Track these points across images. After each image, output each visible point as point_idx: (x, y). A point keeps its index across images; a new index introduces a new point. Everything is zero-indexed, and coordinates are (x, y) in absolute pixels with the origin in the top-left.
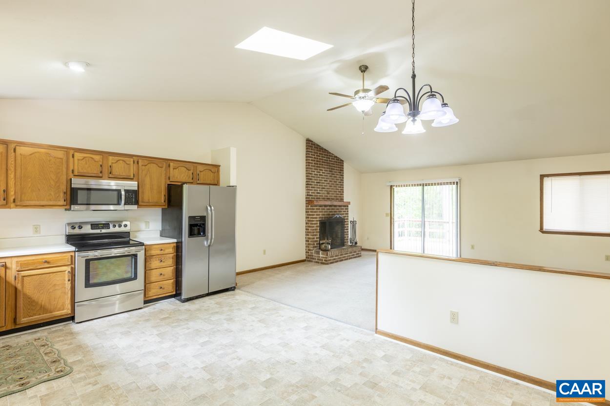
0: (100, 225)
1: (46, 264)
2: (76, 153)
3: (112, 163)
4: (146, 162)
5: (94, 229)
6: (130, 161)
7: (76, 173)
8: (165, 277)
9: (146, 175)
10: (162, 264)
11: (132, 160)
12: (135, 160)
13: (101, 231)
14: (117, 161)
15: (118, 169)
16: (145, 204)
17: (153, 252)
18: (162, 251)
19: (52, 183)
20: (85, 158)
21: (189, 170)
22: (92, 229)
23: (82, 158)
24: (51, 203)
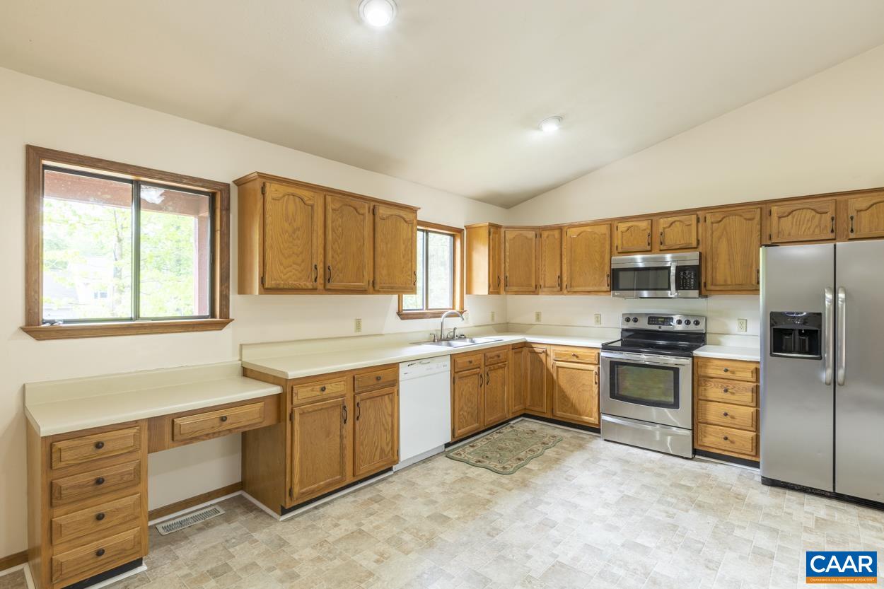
0: (660, 320)
1: (575, 358)
2: (620, 224)
3: (664, 228)
4: (719, 216)
5: (651, 324)
6: (691, 221)
7: (620, 250)
8: (736, 422)
9: (720, 238)
10: (727, 396)
11: (694, 217)
12: (700, 216)
13: (660, 328)
14: (672, 224)
15: (674, 236)
16: (718, 288)
17: (711, 372)
18: (728, 373)
19: (597, 264)
20: (630, 227)
21: (821, 213)
22: (649, 323)
23: (626, 229)
24: (596, 289)
